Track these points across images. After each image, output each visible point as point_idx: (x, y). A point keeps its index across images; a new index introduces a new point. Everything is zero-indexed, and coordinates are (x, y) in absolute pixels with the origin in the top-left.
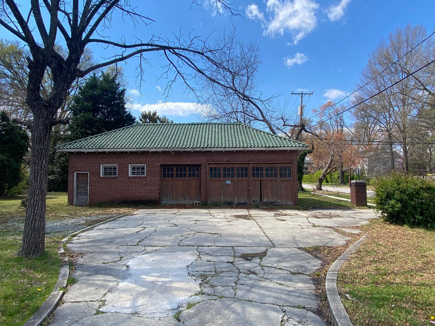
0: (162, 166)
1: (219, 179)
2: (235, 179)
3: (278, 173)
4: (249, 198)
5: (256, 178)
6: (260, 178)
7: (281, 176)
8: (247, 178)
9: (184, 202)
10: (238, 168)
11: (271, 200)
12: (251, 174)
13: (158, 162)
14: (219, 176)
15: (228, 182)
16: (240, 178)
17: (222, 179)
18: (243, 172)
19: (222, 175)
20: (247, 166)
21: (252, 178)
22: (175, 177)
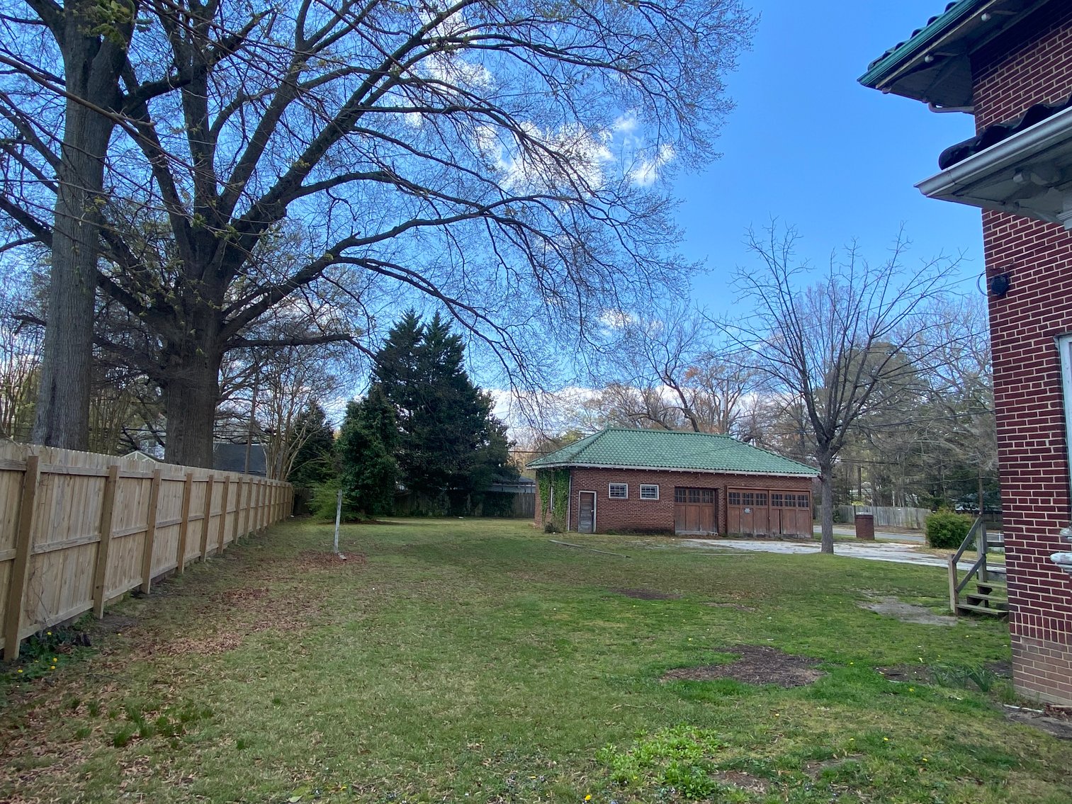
0: (676, 487)
1: (738, 506)
2: (755, 506)
3: (797, 501)
4: (769, 529)
5: (775, 507)
6: (780, 507)
7: (799, 506)
8: (767, 507)
9: (698, 533)
10: (757, 495)
11: (792, 531)
12: (770, 503)
13: (671, 484)
14: (739, 504)
15: (747, 510)
16: (760, 506)
17: (741, 506)
18: (762, 499)
19: (741, 502)
20: (766, 492)
21: (771, 507)
22: (688, 503)
